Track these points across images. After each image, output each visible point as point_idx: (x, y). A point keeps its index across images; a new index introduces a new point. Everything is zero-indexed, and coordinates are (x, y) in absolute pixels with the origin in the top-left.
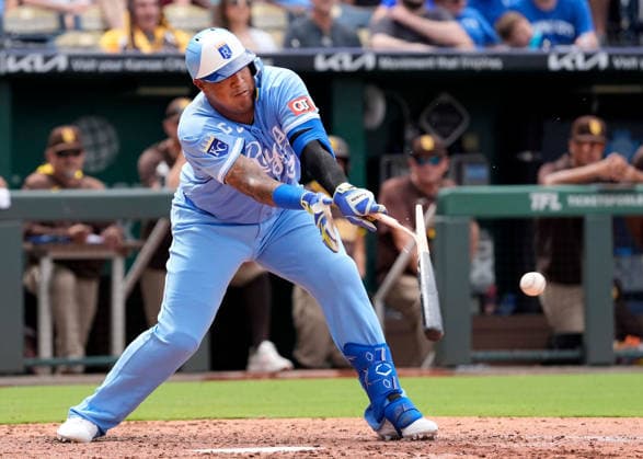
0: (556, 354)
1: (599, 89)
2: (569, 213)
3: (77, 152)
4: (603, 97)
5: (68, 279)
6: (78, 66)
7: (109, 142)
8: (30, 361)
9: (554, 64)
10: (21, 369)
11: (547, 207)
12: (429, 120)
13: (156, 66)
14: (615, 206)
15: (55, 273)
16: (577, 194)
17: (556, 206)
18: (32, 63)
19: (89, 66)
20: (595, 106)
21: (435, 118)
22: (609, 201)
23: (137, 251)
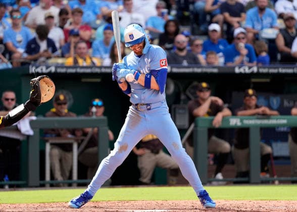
0: (239, 179)
1: (254, 80)
2: (244, 126)
3: (65, 104)
4: (254, 83)
5: (56, 151)
6: (59, 70)
7: (70, 99)
8: (42, 182)
9: (237, 70)
10: (38, 185)
11: (236, 124)
12: (190, 91)
13: (88, 71)
14: (261, 124)
15: (51, 149)
16: (247, 119)
17: (239, 124)
18: (42, 69)
19: (63, 70)
20: (252, 86)
21: (192, 91)
22: (259, 122)
23: (82, 141)
